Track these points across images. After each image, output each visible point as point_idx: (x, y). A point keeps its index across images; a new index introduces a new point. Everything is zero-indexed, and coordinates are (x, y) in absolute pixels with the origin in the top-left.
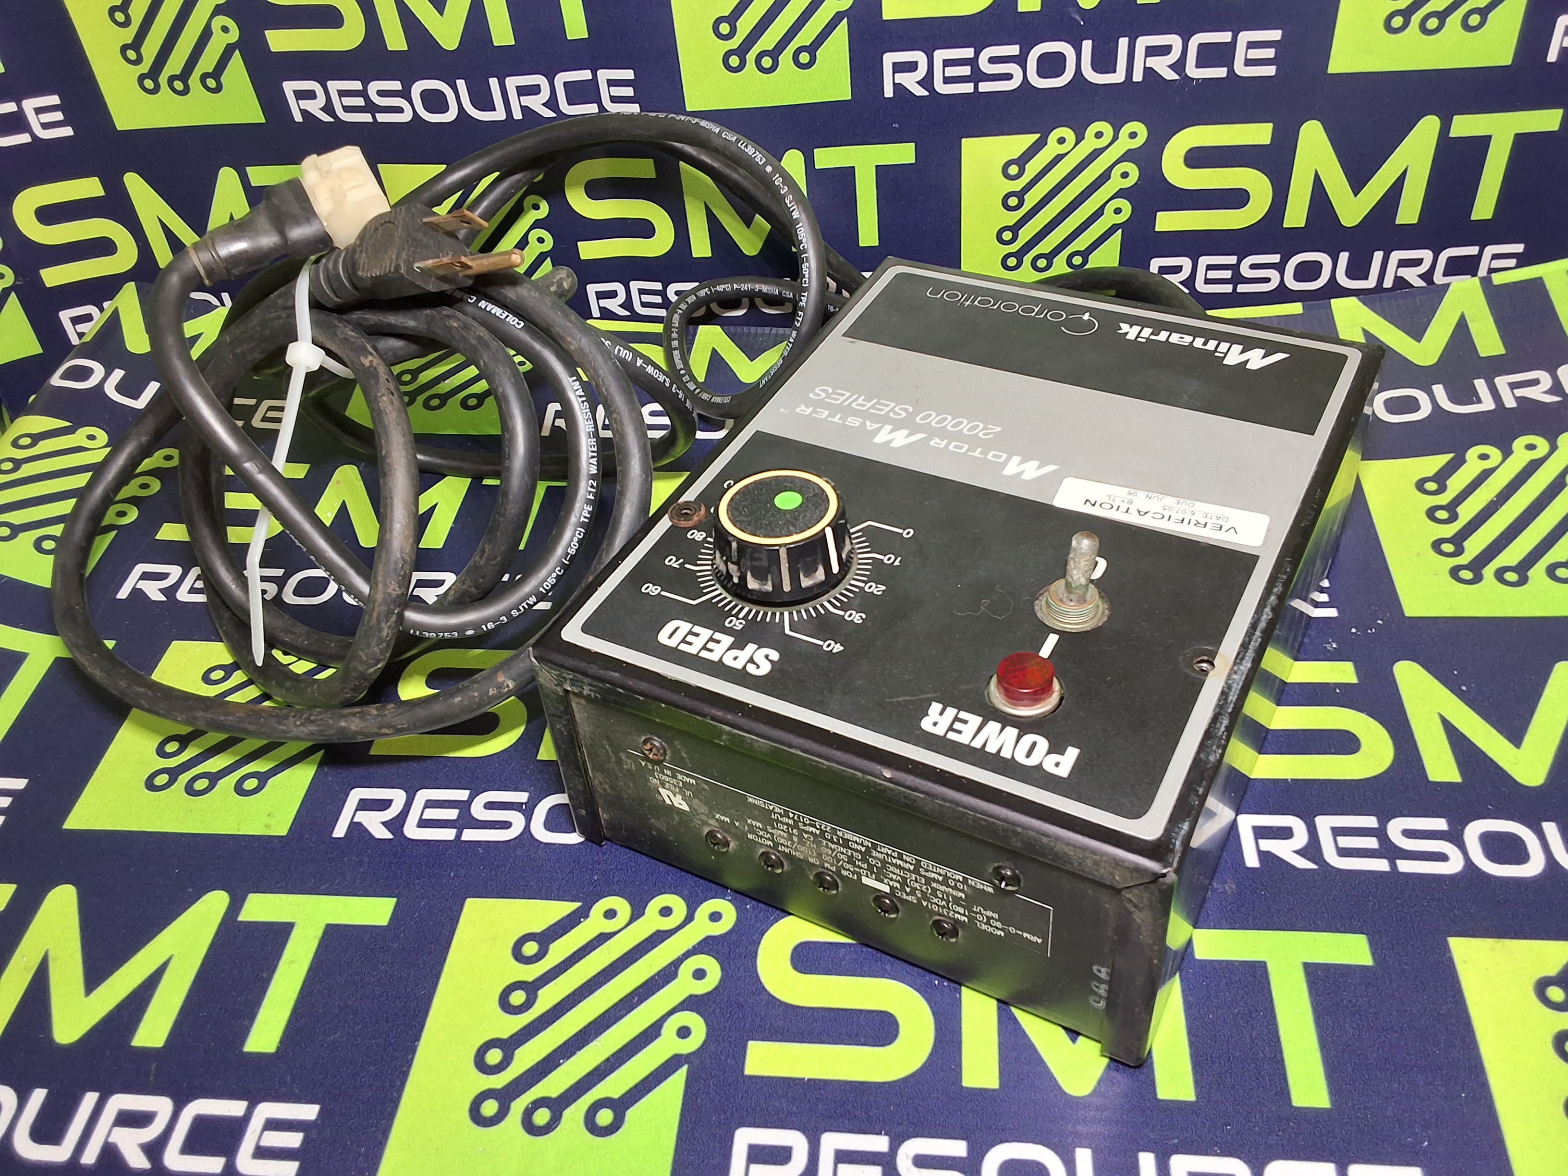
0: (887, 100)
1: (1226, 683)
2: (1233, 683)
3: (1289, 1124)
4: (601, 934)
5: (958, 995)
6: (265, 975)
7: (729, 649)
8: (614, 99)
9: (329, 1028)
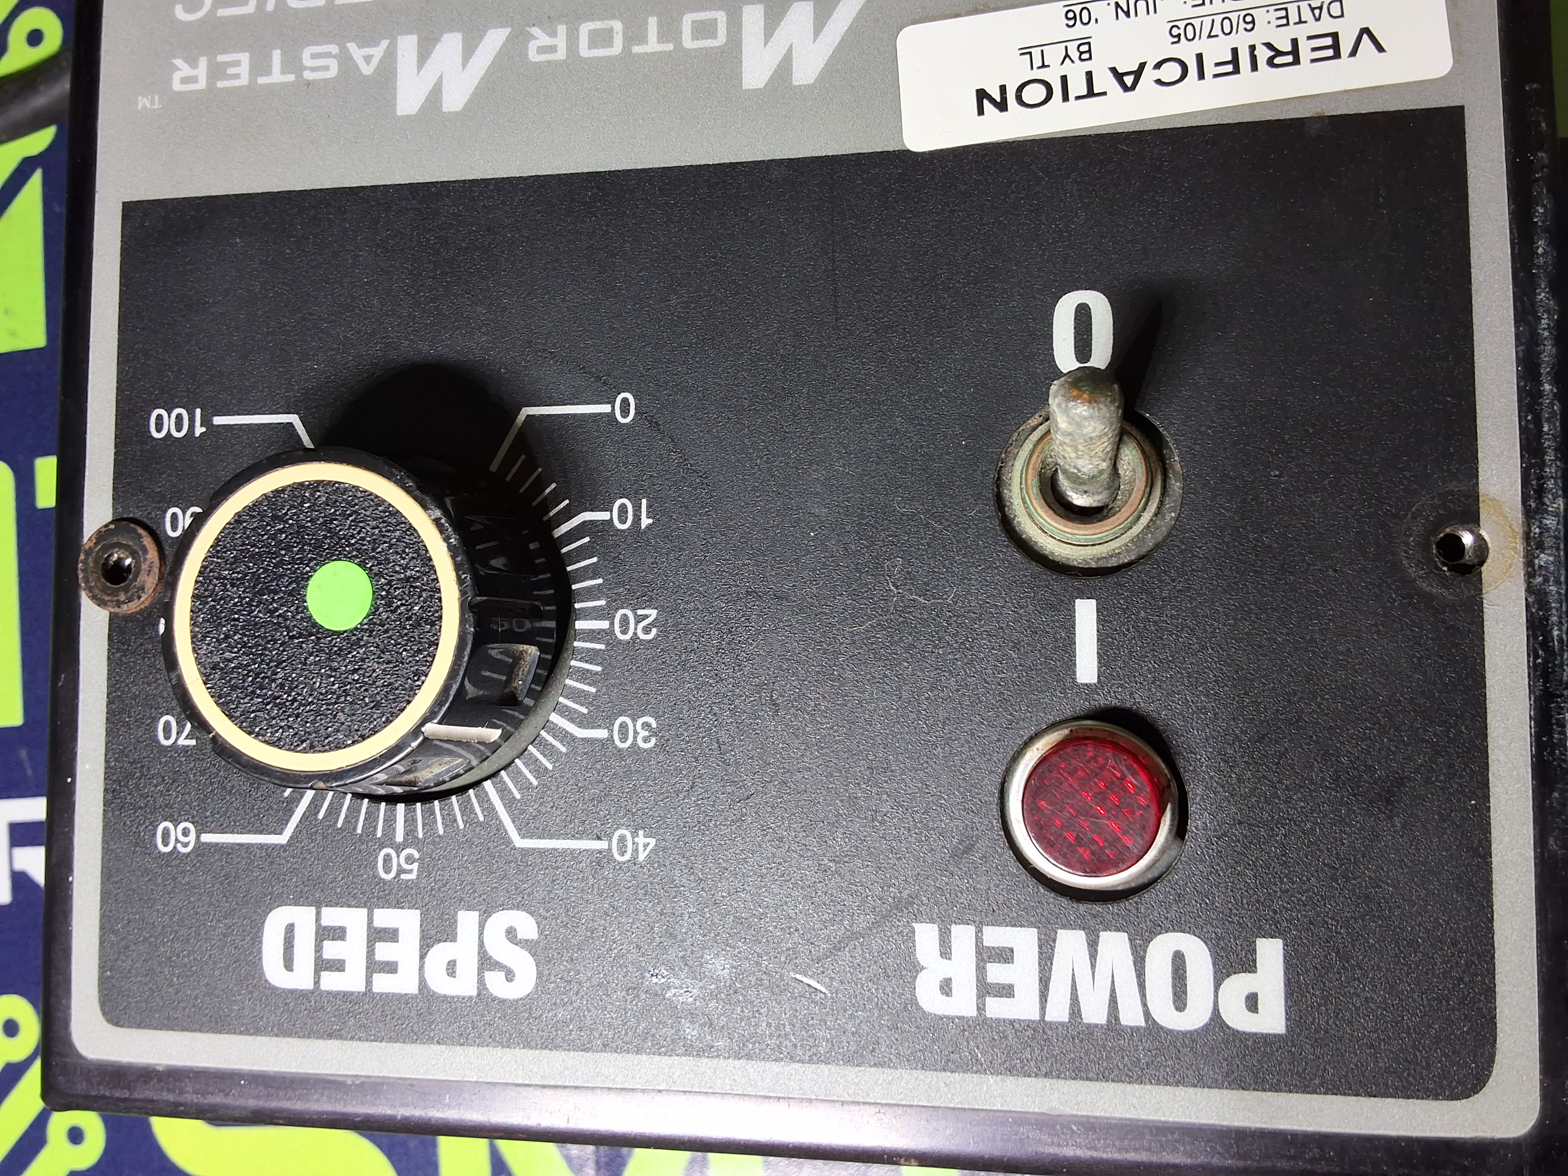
1: (1530, 590)
2: (1546, 580)
7: (422, 957)
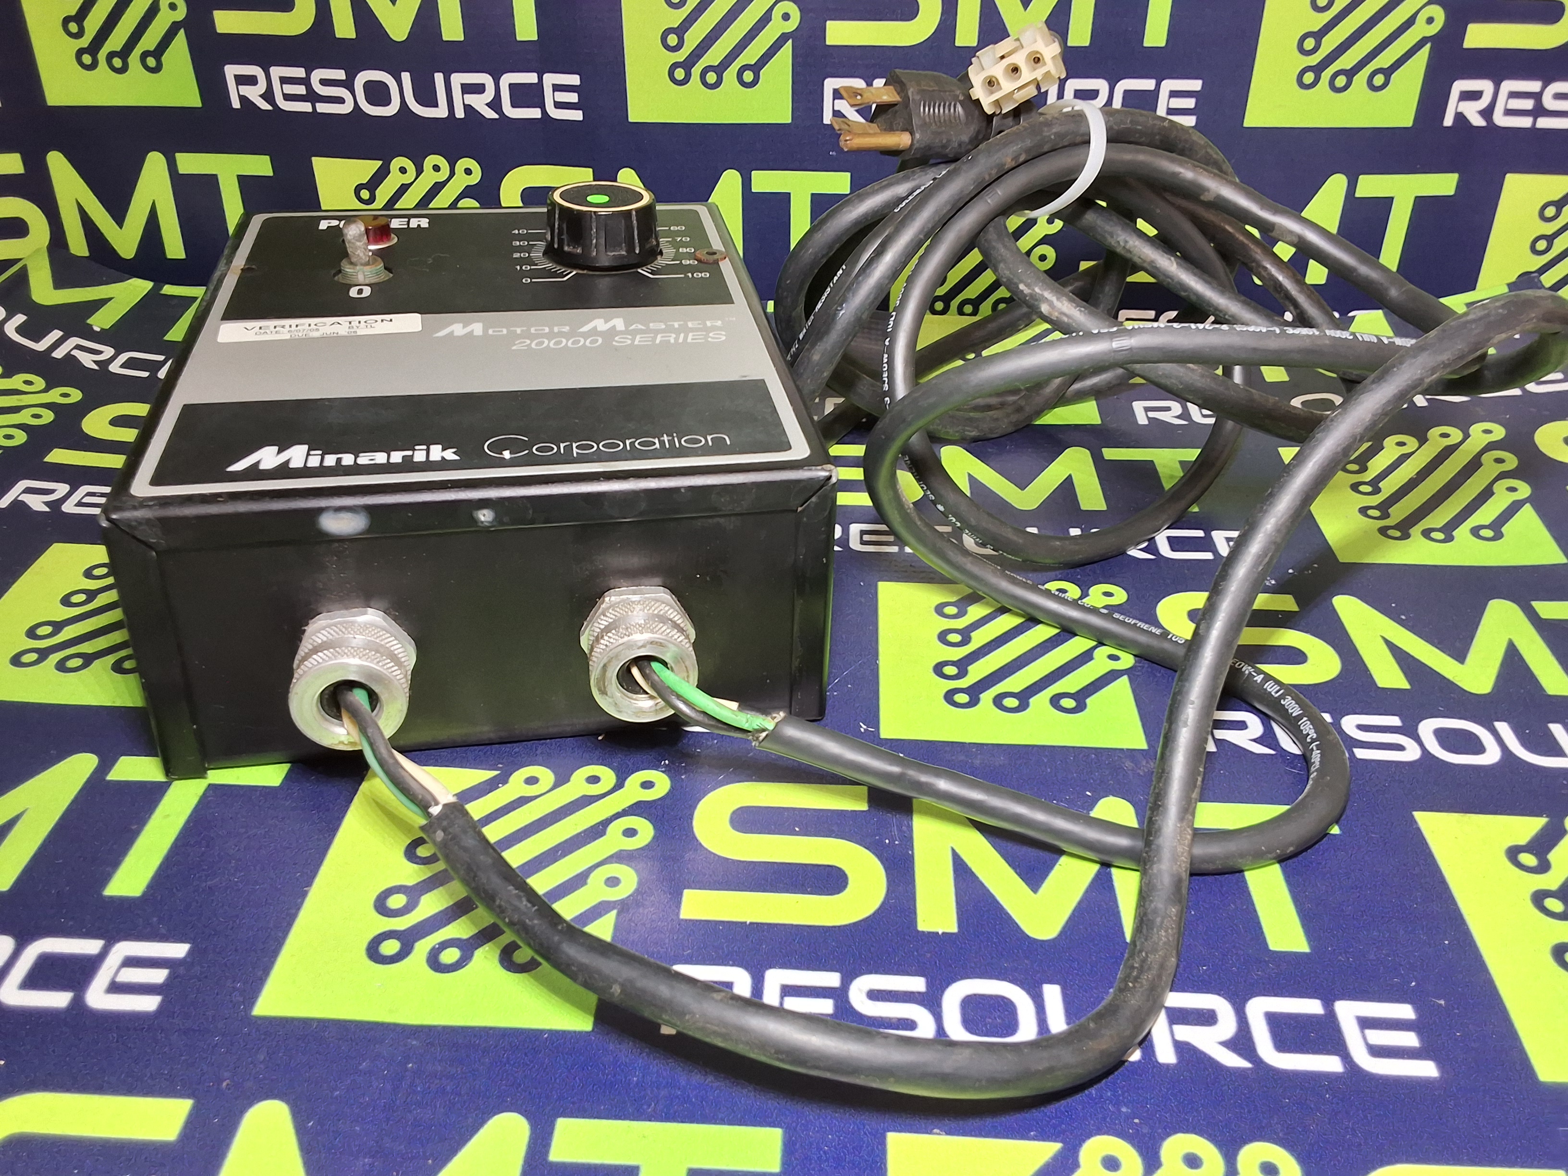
0: (826, 127)
3: (1268, 965)
4: (521, 798)
5: (910, 852)
6: (134, 827)
8: (558, 105)
9: (206, 875)
